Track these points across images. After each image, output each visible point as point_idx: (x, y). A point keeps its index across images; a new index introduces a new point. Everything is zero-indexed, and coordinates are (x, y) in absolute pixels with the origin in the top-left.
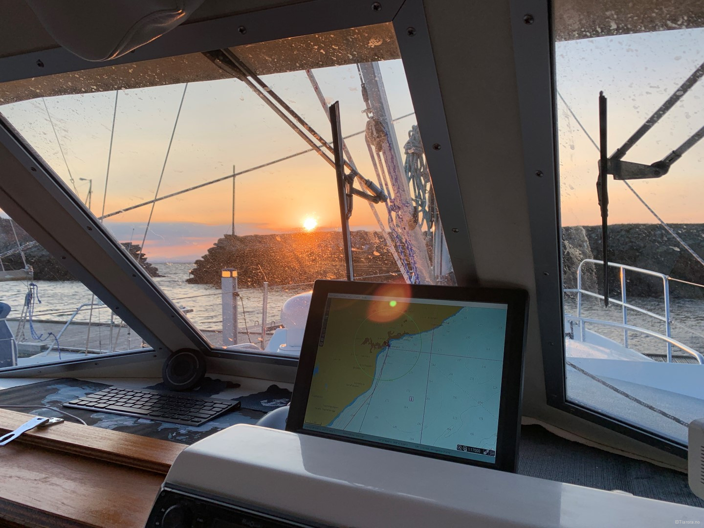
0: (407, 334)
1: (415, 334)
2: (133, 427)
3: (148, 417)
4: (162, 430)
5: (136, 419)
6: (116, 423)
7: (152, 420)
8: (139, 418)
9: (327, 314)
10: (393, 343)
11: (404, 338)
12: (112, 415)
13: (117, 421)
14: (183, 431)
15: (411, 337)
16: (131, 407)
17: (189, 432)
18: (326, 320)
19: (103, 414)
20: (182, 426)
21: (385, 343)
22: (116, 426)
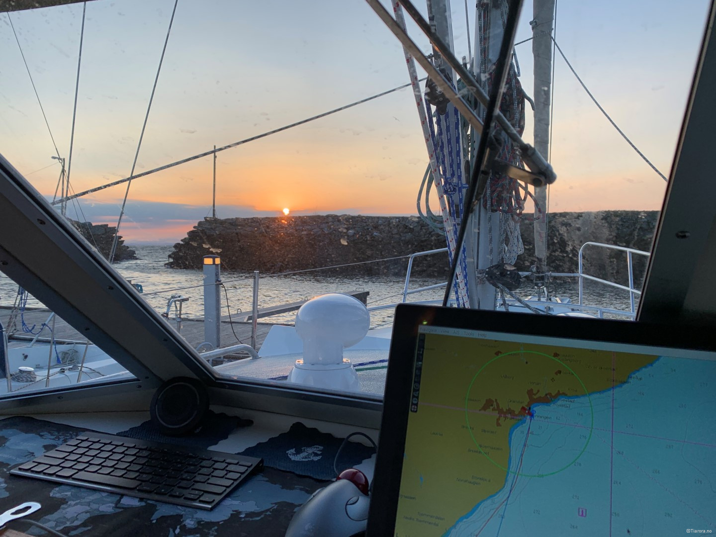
0: (564, 394)
1: (577, 396)
2: (114, 515)
3: (136, 493)
4: (157, 520)
5: (118, 498)
6: (88, 508)
7: (141, 500)
8: (122, 495)
9: (420, 359)
10: (539, 410)
11: (560, 402)
12: (82, 490)
13: (89, 504)
14: (190, 523)
15: (571, 401)
16: (108, 474)
17: (199, 523)
18: (420, 369)
19: (68, 488)
20: (188, 509)
21: (523, 408)
22: (88, 515)
